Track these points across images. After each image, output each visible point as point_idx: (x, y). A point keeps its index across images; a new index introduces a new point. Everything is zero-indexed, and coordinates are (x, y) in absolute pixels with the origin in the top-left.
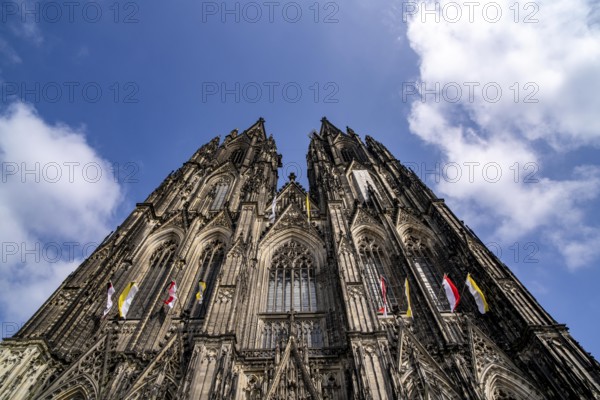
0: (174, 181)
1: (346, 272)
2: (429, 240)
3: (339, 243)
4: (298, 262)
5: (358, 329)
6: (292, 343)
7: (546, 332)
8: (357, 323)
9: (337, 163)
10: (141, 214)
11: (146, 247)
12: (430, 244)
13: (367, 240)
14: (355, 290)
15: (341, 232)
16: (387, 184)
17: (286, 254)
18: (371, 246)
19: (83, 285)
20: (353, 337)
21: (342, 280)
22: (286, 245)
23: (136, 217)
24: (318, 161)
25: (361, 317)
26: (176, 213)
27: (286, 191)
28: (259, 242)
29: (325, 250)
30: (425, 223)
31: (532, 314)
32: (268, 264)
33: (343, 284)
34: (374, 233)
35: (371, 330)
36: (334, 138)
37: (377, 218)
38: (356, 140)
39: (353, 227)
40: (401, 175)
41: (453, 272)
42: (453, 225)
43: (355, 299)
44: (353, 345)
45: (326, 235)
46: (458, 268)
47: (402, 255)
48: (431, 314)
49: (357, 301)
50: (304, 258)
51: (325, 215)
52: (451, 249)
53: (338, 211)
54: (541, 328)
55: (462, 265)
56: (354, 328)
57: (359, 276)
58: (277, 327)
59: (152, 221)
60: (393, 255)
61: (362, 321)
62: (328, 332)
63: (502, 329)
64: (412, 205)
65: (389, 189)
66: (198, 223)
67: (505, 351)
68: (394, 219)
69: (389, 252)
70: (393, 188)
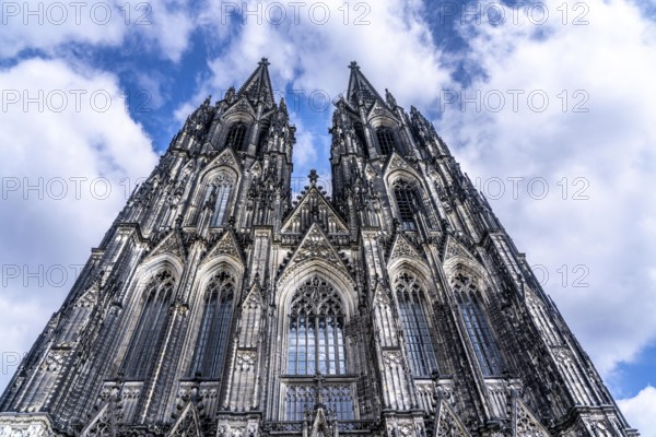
0: (160, 183)
1: (381, 332)
2: (481, 281)
3: (374, 291)
4: (324, 307)
5: (394, 407)
6: (321, 416)
7: (593, 414)
8: (392, 400)
9: (372, 157)
10: (125, 239)
11: (136, 283)
12: (482, 287)
13: (406, 278)
14: (392, 357)
15: (377, 275)
16: (435, 195)
17: (308, 295)
18: (410, 288)
19: (74, 345)
20: (389, 416)
21: (377, 344)
22: (308, 283)
23: (120, 244)
24: (347, 154)
25: (398, 391)
26: (167, 233)
27: (306, 199)
28: (276, 280)
29: (356, 293)
30: (478, 257)
31: (582, 392)
32: (288, 311)
33: (379, 349)
34: (415, 269)
35: (408, 408)
36: (369, 110)
37: (419, 248)
38: (397, 116)
39: (390, 261)
40: (455, 181)
41: (505, 327)
42: (510, 268)
43: (391, 368)
44: (388, 426)
45: (358, 272)
46: (511, 323)
47: (447, 304)
48: (473, 383)
49: (394, 371)
50: (330, 302)
51: (357, 243)
52: (505, 298)
53: (373, 242)
54: (588, 410)
55: (515, 320)
56: (390, 406)
57: (397, 337)
58: (302, 392)
59: (138, 245)
60: (436, 302)
61: (398, 396)
62: (360, 401)
63: (549, 403)
64: (464, 228)
65: (438, 201)
66: (197, 249)
67: (549, 429)
68: (441, 249)
69: (433, 296)
70: (442, 200)
